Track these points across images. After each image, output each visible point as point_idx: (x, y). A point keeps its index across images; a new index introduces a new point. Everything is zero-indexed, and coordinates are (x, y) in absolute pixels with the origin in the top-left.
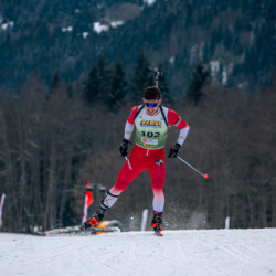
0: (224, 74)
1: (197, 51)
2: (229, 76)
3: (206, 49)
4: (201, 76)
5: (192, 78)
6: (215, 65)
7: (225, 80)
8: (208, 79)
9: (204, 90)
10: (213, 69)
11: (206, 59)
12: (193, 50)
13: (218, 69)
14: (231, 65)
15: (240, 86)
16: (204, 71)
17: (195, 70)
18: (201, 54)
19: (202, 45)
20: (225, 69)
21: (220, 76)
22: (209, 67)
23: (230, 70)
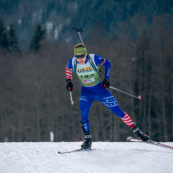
0: (56, 32)
1: (37, 16)
2: (59, 34)
3: (43, 14)
4: (40, 34)
5: (33, 34)
6: (49, 25)
7: (56, 35)
8: (45, 35)
9: (42, 43)
10: (48, 28)
11: (44, 21)
12: (35, 14)
13: (52, 28)
14: (61, 26)
15: (67, 40)
16: (42, 29)
17: (36, 29)
18: (40, 18)
19: (41, 11)
20: (56, 28)
21: (53, 33)
22: (46, 27)
23: (60, 29)
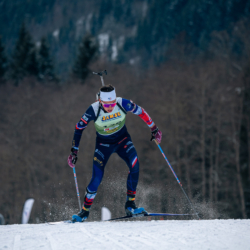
0: (114, 49)
1: (84, 24)
2: (119, 51)
3: (93, 22)
4: (89, 51)
5: (78, 53)
6: (103, 39)
7: (115, 55)
8: (96, 54)
9: (92, 67)
10: (102, 43)
11: (95, 32)
12: (80, 22)
13: (107, 43)
14: (122, 39)
15: (132, 62)
16: (92, 45)
17: (82, 45)
18: (88, 27)
19: (90, 16)
20: (114, 43)
21: (109, 51)
22: (98, 41)
23: (121, 44)
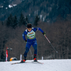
0: (44, 18)
1: (36, 13)
2: (45, 19)
4: (37, 19)
5: (35, 19)
6: (41, 16)
7: (44, 20)
8: (39, 20)
9: (38, 23)
10: (41, 17)
11: (39, 15)
12: (35, 12)
13: (42, 17)
14: (45, 16)
15: (48, 22)
17: (36, 18)
18: (37, 13)
19: (38, 11)
20: (44, 17)
21: (42, 19)
22: (40, 17)
23: (45, 17)
